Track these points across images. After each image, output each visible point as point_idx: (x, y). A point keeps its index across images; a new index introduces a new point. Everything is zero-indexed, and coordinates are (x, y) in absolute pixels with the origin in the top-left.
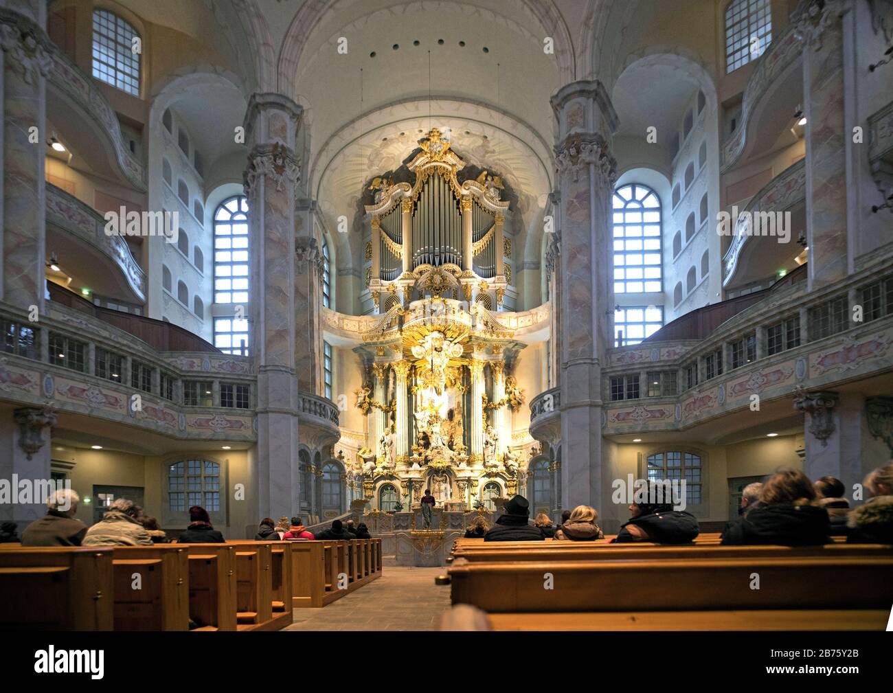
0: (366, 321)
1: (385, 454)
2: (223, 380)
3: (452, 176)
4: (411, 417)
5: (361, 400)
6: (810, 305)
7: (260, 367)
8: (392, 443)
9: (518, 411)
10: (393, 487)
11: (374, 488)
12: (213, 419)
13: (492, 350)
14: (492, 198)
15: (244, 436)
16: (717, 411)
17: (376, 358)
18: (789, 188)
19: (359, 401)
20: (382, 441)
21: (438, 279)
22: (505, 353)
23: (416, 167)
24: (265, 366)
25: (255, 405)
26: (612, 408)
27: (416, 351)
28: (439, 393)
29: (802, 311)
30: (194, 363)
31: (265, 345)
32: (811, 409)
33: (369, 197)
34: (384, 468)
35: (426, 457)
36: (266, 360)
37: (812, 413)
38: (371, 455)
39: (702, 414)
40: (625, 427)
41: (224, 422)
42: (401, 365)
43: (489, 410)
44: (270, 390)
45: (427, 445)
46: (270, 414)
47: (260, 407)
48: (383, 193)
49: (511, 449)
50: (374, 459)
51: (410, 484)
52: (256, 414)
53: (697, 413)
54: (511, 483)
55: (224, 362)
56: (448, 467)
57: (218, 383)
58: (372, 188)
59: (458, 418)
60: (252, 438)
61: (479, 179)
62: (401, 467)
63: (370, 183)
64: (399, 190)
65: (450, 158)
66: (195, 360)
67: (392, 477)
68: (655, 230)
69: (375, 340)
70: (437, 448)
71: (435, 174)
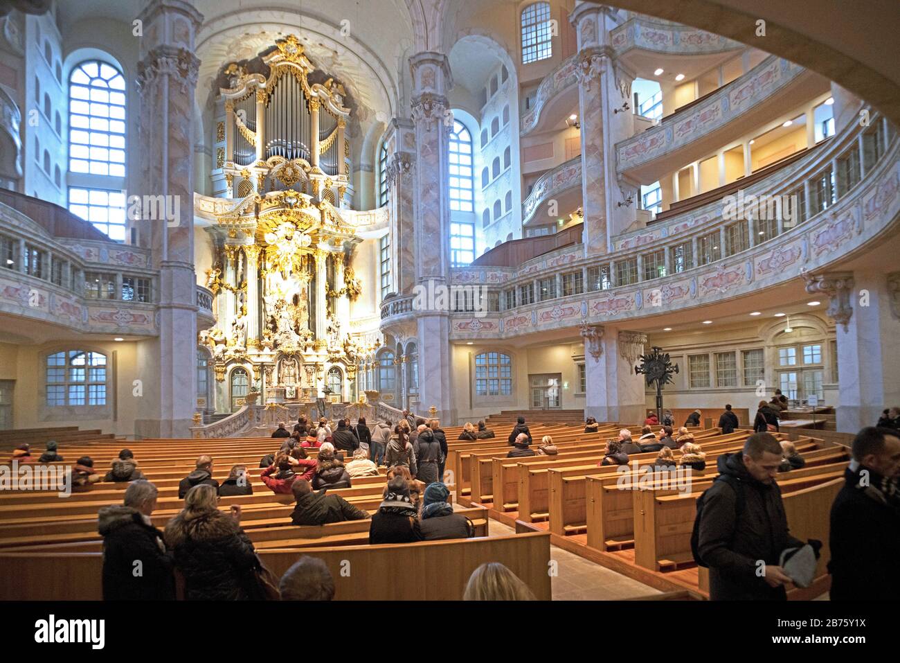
0: (221, 203)
1: (237, 337)
2: (127, 274)
3: (303, 77)
4: (261, 300)
5: (211, 280)
6: (589, 266)
7: (163, 262)
8: (243, 326)
9: (355, 300)
10: (244, 371)
11: (225, 372)
12: (118, 313)
13: (334, 243)
14: (337, 103)
15: (147, 331)
16: (531, 330)
17: (228, 240)
18: (571, 174)
19: (210, 282)
20: (233, 324)
21: (289, 171)
22: (344, 245)
23: (271, 62)
24: (167, 262)
25: (158, 300)
26: (456, 318)
27: (268, 238)
28: (284, 278)
29: (584, 269)
30: (91, 252)
31: (168, 241)
32: (590, 337)
33: (224, 81)
34: (237, 351)
35: (275, 341)
36: (168, 256)
37: (590, 340)
38: (223, 338)
39: (520, 330)
40: (465, 334)
41: (128, 316)
42: (252, 249)
43: (331, 298)
44: (174, 285)
45: (275, 329)
46: (174, 310)
47: (163, 302)
48: (238, 80)
49: (351, 336)
50: (225, 342)
51: (262, 368)
52: (158, 308)
53: (516, 328)
54: (351, 368)
55: (122, 252)
56: (297, 352)
57: (121, 276)
58: (228, 72)
59: (303, 303)
60: (154, 333)
61: (326, 84)
62: (252, 351)
63: (226, 67)
64: (254, 80)
65: (303, 61)
66: (91, 249)
67: (243, 361)
68: (467, 160)
69: (231, 223)
70: (285, 333)
71: (289, 72)
